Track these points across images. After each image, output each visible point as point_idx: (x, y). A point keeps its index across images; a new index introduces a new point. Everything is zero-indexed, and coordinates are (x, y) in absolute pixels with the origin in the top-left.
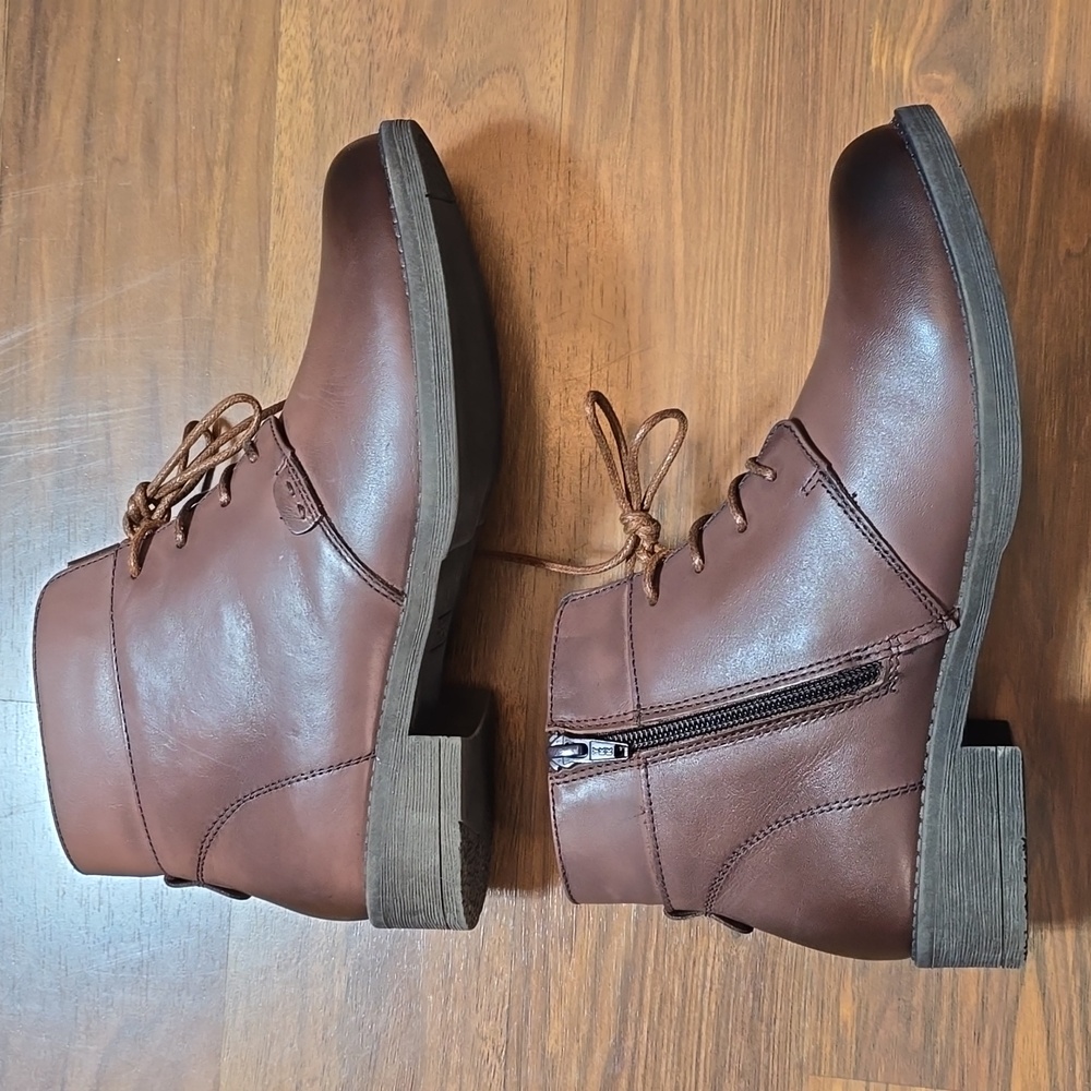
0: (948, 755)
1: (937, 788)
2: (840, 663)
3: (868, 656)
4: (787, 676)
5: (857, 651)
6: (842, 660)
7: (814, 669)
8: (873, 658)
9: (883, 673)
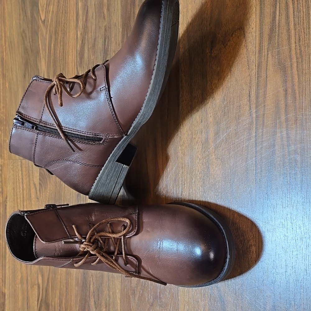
0: (112, 162)
1: (106, 168)
2: (93, 135)
3: (100, 136)
4: (79, 131)
5: (98, 134)
6: (94, 134)
7: (86, 133)
8: (101, 137)
9: (102, 141)
